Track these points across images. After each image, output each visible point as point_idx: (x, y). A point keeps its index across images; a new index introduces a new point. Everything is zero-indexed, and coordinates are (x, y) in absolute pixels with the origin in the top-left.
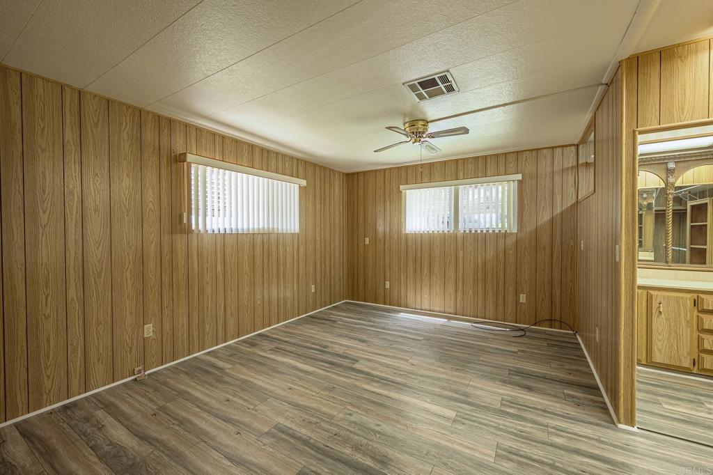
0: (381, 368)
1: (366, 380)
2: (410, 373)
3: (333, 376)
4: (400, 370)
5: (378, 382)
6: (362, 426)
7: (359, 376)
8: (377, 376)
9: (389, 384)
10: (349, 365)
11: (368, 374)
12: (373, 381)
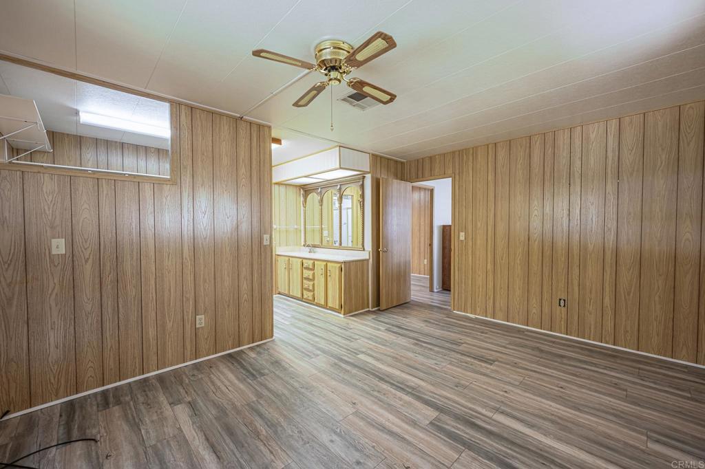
0: (398, 404)
1: (422, 390)
2: (368, 393)
3: (463, 402)
4: (376, 397)
5: (408, 386)
6: (428, 358)
7: (430, 397)
8: (408, 393)
9: (397, 382)
10: (445, 418)
11: (419, 398)
12: (413, 389)
